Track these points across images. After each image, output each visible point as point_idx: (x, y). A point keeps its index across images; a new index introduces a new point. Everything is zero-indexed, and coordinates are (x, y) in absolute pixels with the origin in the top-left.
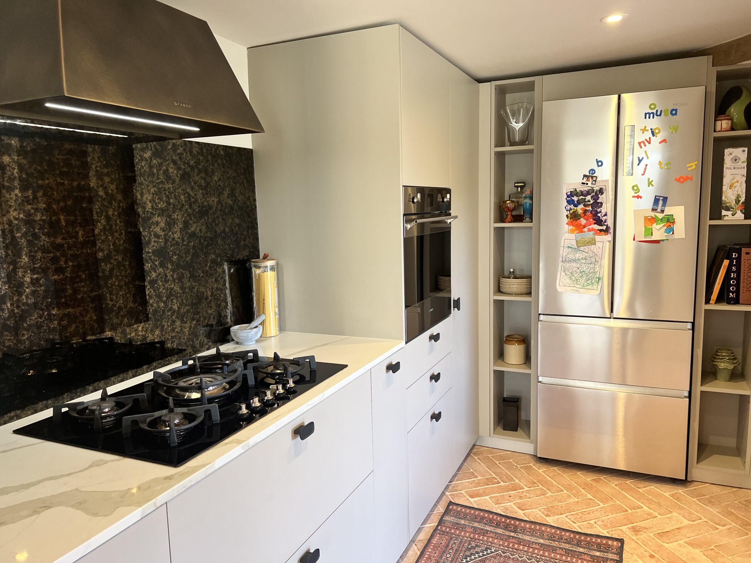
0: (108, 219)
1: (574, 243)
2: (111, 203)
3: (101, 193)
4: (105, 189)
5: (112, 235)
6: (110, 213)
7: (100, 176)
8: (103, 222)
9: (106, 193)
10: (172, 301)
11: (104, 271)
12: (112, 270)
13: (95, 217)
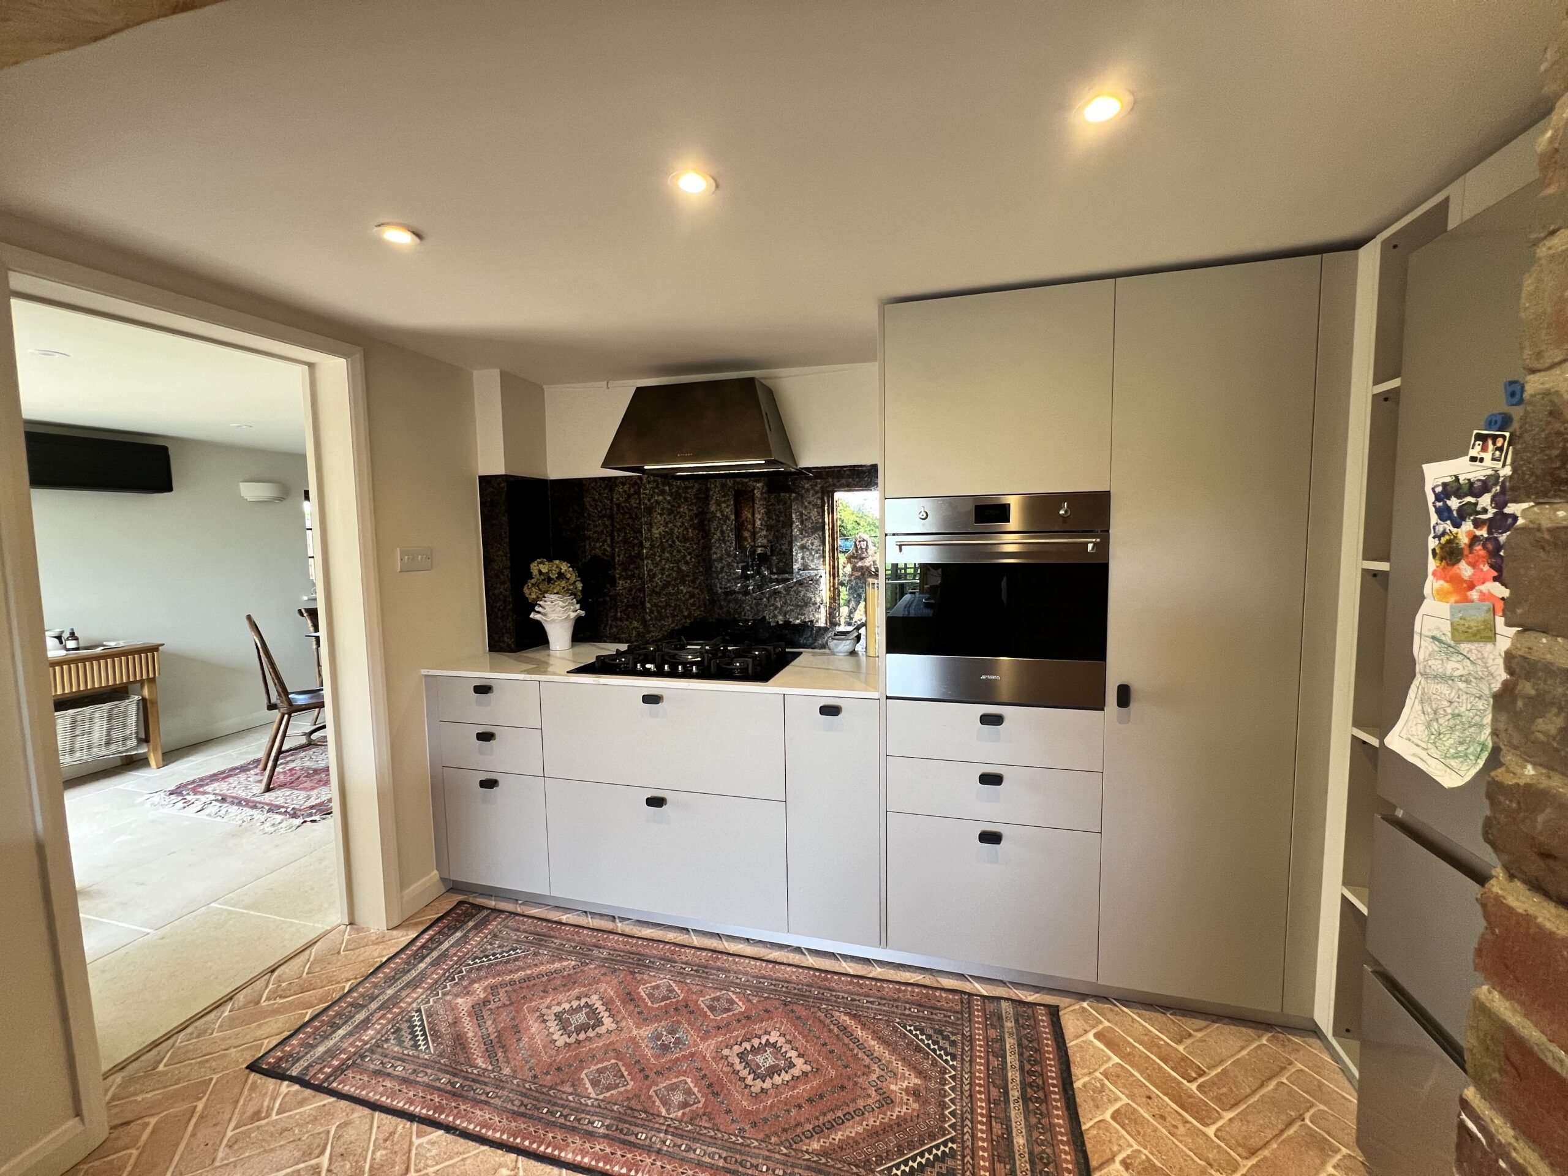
0: (722, 532)
1: (1447, 628)
2: (725, 522)
3: (718, 515)
4: (722, 512)
5: (725, 544)
6: (725, 528)
7: (718, 504)
8: (719, 534)
9: (723, 515)
10: (775, 599)
11: (716, 568)
12: (722, 568)
13: (713, 531)
